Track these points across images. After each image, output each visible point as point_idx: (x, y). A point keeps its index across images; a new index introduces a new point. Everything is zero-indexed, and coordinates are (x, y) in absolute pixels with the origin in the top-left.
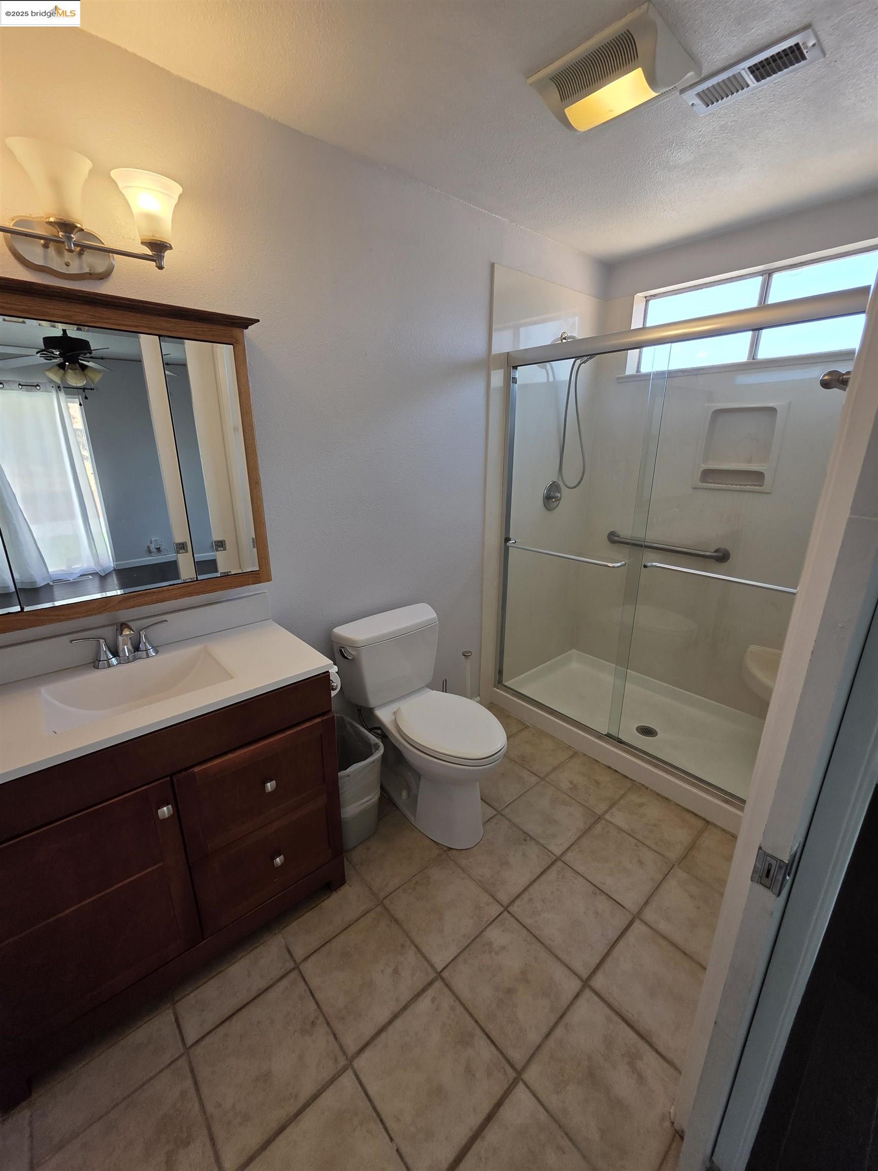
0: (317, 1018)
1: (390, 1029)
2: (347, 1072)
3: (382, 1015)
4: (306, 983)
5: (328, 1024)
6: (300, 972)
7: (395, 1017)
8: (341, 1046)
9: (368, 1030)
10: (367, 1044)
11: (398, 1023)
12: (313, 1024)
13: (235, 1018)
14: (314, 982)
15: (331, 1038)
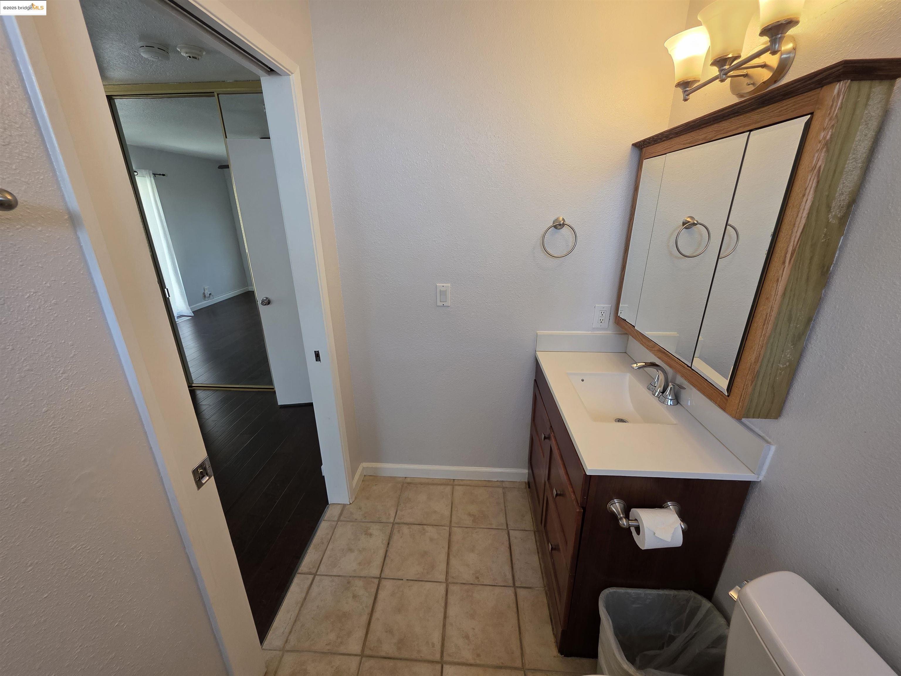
0: (479, 581)
1: (442, 610)
2: (445, 580)
3: (452, 611)
4: (501, 586)
5: (472, 584)
6: (510, 587)
7: (445, 617)
8: (457, 583)
9: (452, 599)
10: (447, 594)
11: (441, 616)
12: (477, 578)
13: (508, 550)
14: (498, 590)
15: (464, 582)
